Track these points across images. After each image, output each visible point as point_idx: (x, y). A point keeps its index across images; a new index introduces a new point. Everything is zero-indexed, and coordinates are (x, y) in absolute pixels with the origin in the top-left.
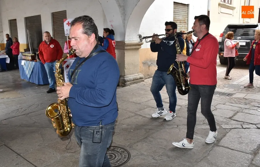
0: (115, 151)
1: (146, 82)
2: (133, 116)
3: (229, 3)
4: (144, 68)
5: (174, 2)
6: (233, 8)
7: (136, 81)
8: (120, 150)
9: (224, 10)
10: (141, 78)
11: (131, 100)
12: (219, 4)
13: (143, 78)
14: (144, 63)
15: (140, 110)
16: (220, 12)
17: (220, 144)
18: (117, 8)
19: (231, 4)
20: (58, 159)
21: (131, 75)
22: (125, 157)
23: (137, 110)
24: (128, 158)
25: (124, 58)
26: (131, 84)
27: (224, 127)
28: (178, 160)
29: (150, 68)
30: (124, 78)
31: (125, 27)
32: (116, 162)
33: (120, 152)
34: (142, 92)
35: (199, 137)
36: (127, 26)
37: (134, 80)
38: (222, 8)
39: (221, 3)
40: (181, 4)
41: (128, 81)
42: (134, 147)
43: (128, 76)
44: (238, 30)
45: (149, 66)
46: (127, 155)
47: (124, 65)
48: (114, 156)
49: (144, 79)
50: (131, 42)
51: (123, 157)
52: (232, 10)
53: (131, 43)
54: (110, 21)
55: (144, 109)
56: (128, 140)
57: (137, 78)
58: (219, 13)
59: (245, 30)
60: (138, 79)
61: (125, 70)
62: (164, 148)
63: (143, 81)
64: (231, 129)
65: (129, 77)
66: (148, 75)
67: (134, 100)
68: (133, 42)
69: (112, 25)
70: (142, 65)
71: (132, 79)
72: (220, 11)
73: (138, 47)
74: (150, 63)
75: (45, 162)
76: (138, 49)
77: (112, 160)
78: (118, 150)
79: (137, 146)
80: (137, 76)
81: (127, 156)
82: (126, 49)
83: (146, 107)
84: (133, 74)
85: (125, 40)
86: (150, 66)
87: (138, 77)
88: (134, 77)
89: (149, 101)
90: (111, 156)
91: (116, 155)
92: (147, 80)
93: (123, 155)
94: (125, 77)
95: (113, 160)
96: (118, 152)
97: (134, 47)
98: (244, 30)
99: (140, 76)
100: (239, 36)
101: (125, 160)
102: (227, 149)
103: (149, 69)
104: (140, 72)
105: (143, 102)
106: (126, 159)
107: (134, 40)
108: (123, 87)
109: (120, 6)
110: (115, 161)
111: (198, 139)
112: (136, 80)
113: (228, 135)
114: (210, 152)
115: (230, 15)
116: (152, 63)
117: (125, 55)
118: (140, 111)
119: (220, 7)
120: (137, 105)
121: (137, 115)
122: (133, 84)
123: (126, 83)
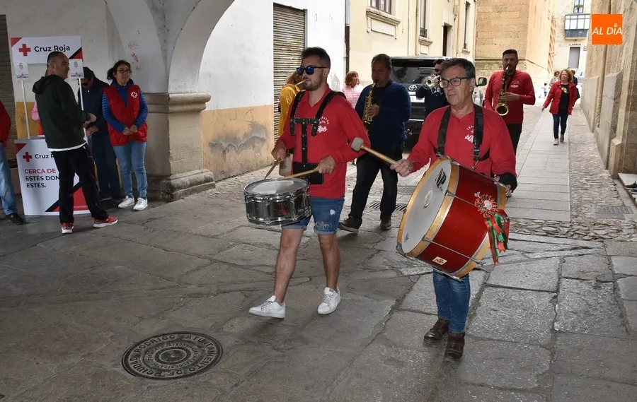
0: (185, 341)
1: (220, 189)
2: (206, 266)
3: (387, 11)
4: (212, 156)
5: (275, 5)
6: (394, 23)
7: (197, 186)
8: (197, 340)
9: (378, 26)
10: (207, 180)
11: (193, 231)
12: (368, 13)
13: (212, 180)
14: (213, 145)
15: (221, 250)
16: (369, 30)
17: (403, 307)
18: (148, 13)
19: (390, 14)
20: (52, 373)
21: (184, 175)
22: (211, 353)
23: (213, 250)
24: (218, 353)
25: (168, 135)
26: (186, 194)
27: (406, 273)
28: (327, 346)
29: (227, 155)
30: (170, 180)
31: (166, 58)
32: (193, 365)
33: (197, 343)
34: (216, 211)
35: (360, 298)
36: (171, 57)
37: (191, 185)
38: (373, 20)
39: (372, 10)
40: (290, 8)
41: (179, 188)
42: (225, 330)
43: (178, 175)
44: (410, 70)
45: (224, 152)
46: (214, 346)
47: (169, 149)
48: (184, 352)
49: (214, 182)
50: (182, 95)
51: (206, 352)
52: (393, 27)
53: (183, 98)
54: (130, 46)
55: (229, 248)
56: (207, 316)
57: (199, 181)
58: (368, 32)
59: (422, 71)
60: (201, 183)
61: (171, 162)
62: (291, 326)
63: (213, 186)
64: (420, 275)
65: (181, 178)
66: (223, 172)
67: (201, 228)
68: (186, 95)
69: (133, 55)
70: (207, 149)
71: (188, 183)
72: (370, 26)
73: (197, 107)
74: (225, 145)
75: (23, 384)
76: (198, 111)
77: (182, 361)
78: (192, 340)
79: (232, 326)
80: (197, 176)
81: (215, 349)
82: (173, 113)
83: (231, 243)
84: (189, 171)
85: (169, 92)
86: (227, 151)
87: (202, 177)
88: (192, 177)
89: (235, 229)
90: (178, 352)
91: (190, 349)
92: (221, 183)
93: (206, 349)
94: (171, 177)
95: (185, 362)
96: (193, 343)
97: (189, 107)
98: (420, 71)
99: (204, 174)
100: (414, 83)
101: (213, 358)
102: (417, 314)
103: (225, 159)
104: (206, 166)
105: (223, 233)
106: (215, 355)
107: (189, 90)
108: (168, 201)
109: (154, 9)
110: (190, 363)
111: (359, 301)
112: (196, 184)
113: (415, 287)
114: (388, 324)
115: (390, 37)
116: (229, 145)
117: (170, 125)
118: (221, 253)
119: (369, 19)
120: (210, 239)
121: (215, 261)
122: (190, 194)
123: (174, 193)
